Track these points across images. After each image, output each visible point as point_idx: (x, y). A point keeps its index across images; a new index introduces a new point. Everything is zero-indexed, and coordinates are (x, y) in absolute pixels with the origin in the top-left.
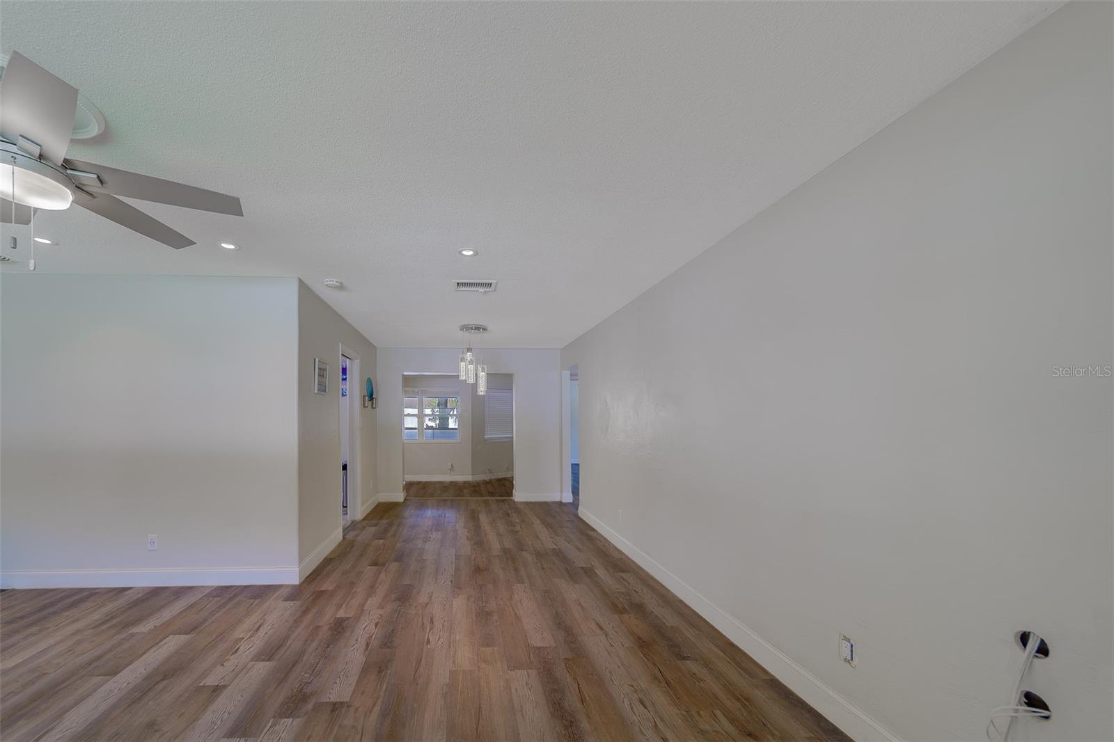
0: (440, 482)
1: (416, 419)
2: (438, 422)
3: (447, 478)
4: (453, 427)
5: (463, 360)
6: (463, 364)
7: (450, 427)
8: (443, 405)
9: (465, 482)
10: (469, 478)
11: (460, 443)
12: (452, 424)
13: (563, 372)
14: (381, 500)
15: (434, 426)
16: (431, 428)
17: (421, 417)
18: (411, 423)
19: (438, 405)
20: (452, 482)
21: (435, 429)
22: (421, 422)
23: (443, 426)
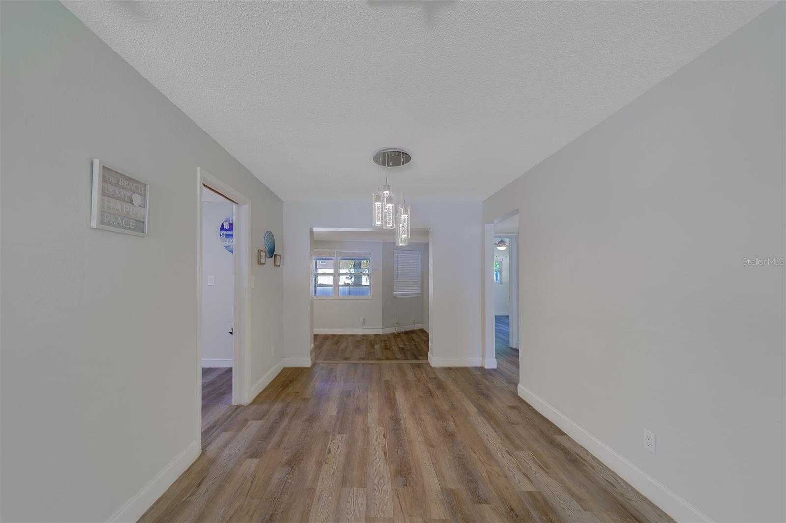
0: (353, 335)
1: (331, 278)
2: (353, 280)
3: (359, 331)
4: (365, 284)
5: (378, 198)
6: (378, 204)
7: (363, 284)
8: (358, 266)
9: (376, 335)
10: (380, 331)
11: (372, 299)
12: (365, 281)
13: (486, 225)
14: (287, 366)
15: (350, 283)
16: (348, 285)
17: (336, 276)
18: (328, 280)
19: (354, 266)
20: (364, 335)
21: (352, 285)
22: (336, 280)
23: (358, 284)
